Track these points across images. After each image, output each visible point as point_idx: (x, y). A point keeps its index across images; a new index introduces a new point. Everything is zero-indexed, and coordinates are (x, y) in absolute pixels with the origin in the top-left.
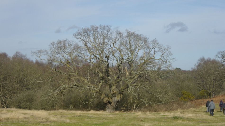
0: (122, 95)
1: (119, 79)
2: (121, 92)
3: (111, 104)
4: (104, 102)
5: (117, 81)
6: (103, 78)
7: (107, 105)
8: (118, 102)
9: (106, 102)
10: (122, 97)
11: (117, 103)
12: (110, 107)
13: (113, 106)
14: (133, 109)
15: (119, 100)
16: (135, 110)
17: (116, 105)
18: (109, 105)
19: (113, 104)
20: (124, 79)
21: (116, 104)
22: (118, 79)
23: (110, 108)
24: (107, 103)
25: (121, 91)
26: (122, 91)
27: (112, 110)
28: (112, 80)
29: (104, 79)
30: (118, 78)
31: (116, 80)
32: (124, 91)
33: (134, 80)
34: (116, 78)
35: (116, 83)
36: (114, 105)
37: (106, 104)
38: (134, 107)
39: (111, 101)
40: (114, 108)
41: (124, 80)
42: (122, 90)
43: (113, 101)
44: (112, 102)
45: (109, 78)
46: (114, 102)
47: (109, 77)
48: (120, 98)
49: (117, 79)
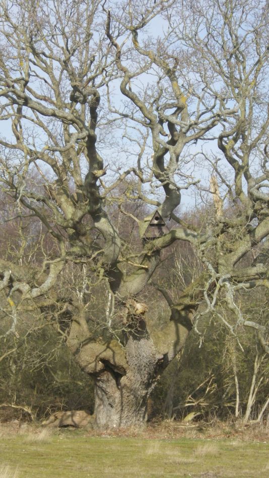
0: (183, 330)
1: (162, 234)
2: (178, 312)
3: (121, 376)
4: (83, 364)
5: (148, 246)
6: (77, 232)
7: (100, 384)
8: (161, 365)
9: (93, 365)
10: (183, 338)
11: (155, 372)
12: (117, 394)
13: (132, 391)
14: (244, 408)
15: (166, 355)
16: (254, 415)
17: (148, 385)
18: (110, 385)
19: (131, 379)
20: (187, 235)
21: (152, 377)
22: (157, 234)
23: (117, 400)
24: (102, 371)
25: (179, 308)
26: (188, 308)
27: (125, 414)
28: (118, 241)
29: (84, 235)
30: (160, 226)
31: (145, 240)
32: (194, 307)
33: (254, 244)
34: (147, 231)
35: (146, 257)
36: (137, 386)
37: (95, 375)
38: (251, 401)
39: (119, 361)
40: (137, 404)
41: (190, 238)
42: (187, 301)
43: (133, 362)
44: (125, 366)
45: (103, 224)
46: (139, 370)
47: (103, 220)
48: (176, 344)
49: (150, 235)
